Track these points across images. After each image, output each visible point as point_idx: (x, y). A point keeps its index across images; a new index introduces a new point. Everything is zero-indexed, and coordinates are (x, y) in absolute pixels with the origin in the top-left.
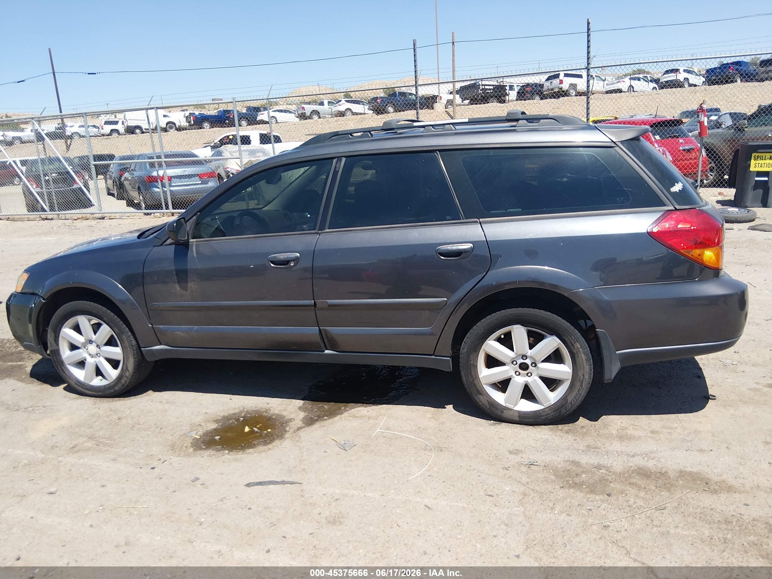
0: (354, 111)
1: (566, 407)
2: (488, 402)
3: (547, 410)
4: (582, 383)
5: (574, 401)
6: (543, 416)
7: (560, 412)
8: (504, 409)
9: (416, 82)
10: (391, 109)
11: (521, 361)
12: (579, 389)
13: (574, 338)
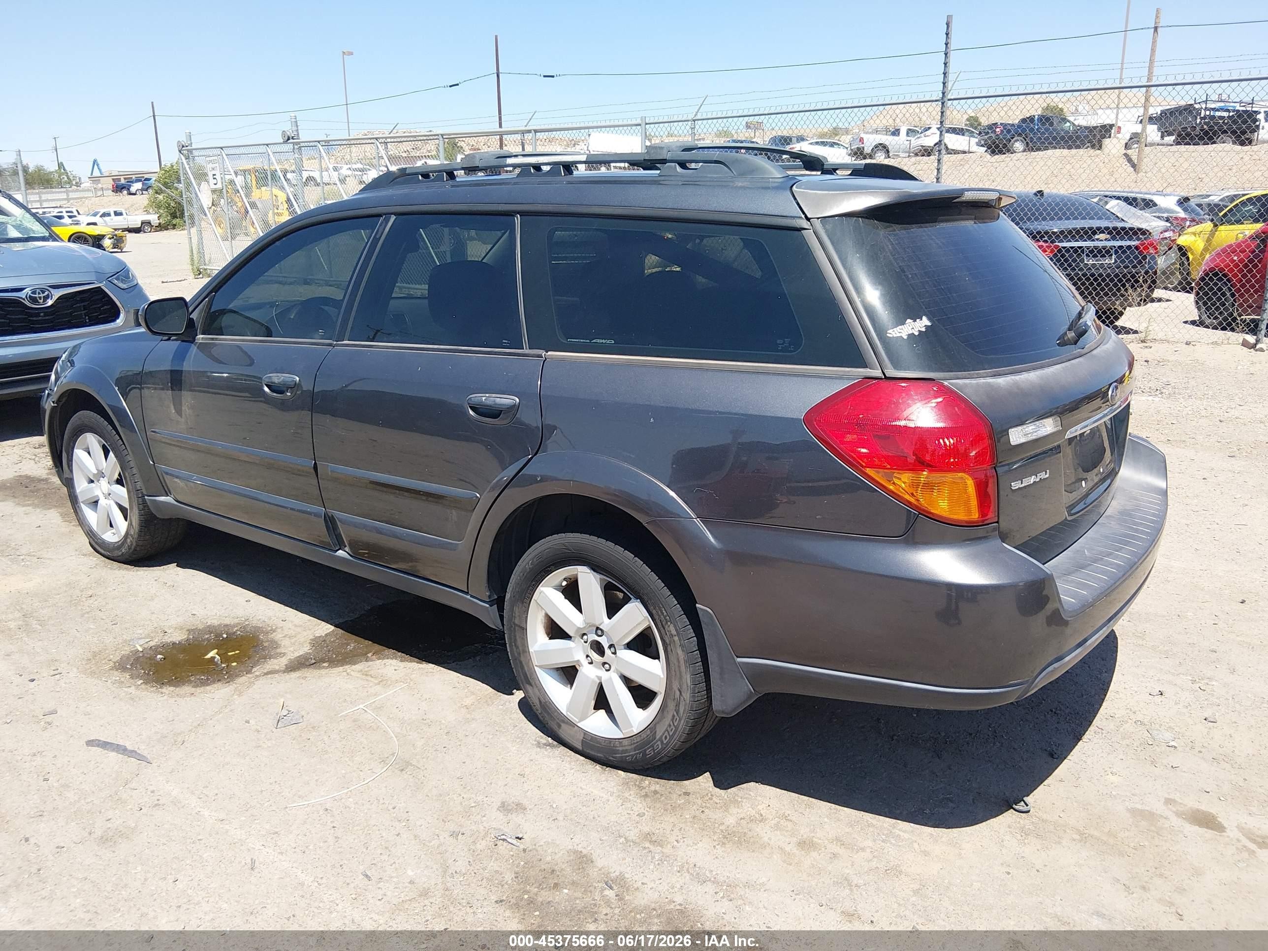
0: (949, 147)
1: (652, 746)
2: (540, 702)
3: (626, 742)
4: (678, 705)
5: (666, 738)
6: (617, 752)
7: (645, 754)
8: (563, 722)
9: (943, 93)
10: (1019, 146)
11: (593, 637)
12: (674, 716)
13: (665, 614)
